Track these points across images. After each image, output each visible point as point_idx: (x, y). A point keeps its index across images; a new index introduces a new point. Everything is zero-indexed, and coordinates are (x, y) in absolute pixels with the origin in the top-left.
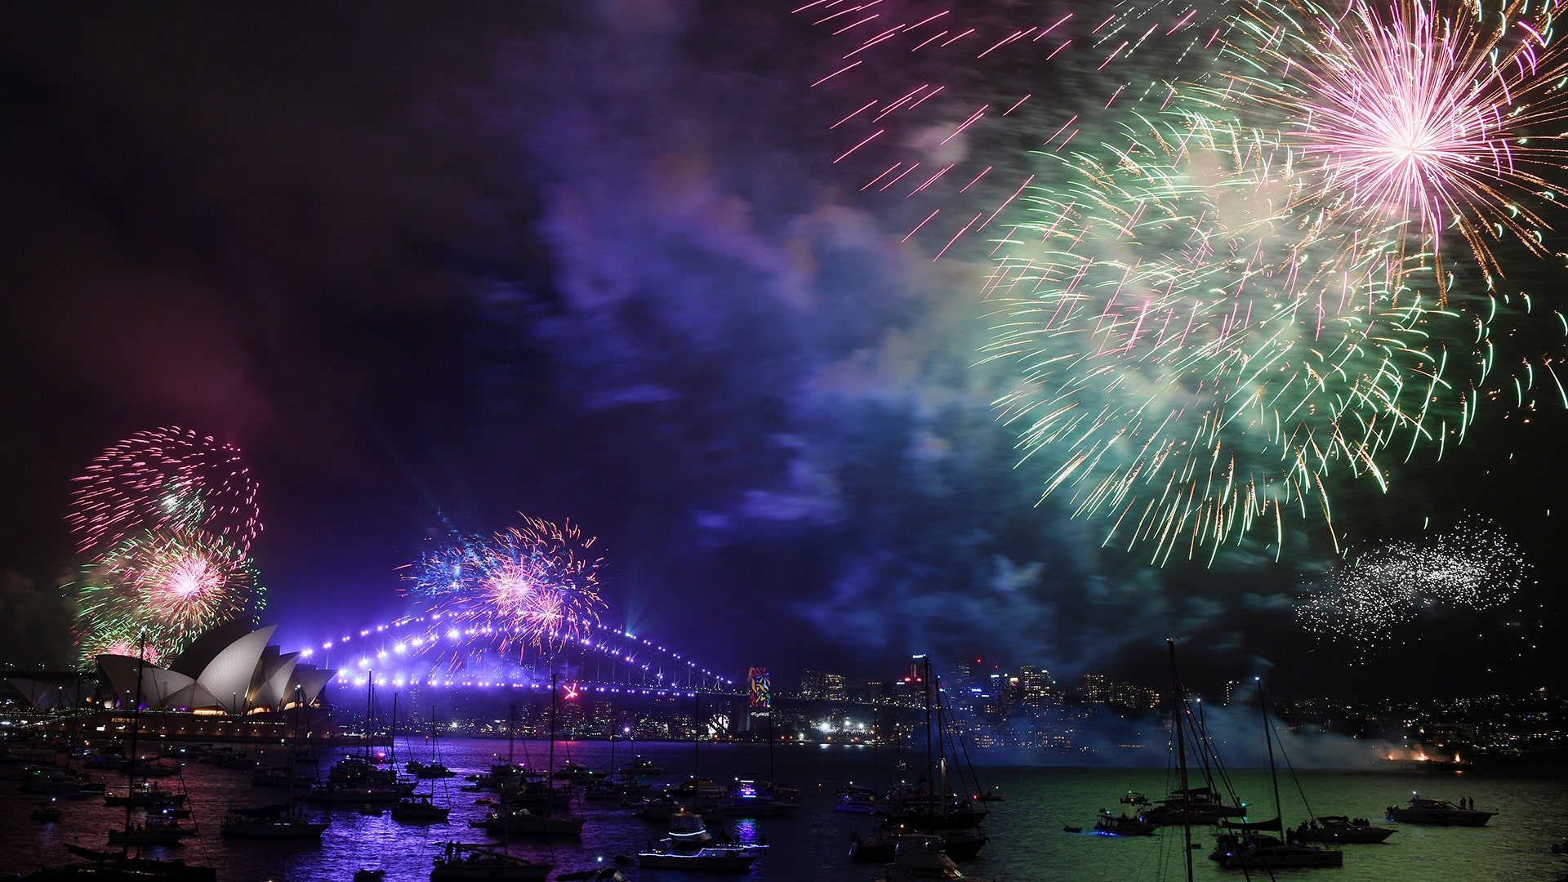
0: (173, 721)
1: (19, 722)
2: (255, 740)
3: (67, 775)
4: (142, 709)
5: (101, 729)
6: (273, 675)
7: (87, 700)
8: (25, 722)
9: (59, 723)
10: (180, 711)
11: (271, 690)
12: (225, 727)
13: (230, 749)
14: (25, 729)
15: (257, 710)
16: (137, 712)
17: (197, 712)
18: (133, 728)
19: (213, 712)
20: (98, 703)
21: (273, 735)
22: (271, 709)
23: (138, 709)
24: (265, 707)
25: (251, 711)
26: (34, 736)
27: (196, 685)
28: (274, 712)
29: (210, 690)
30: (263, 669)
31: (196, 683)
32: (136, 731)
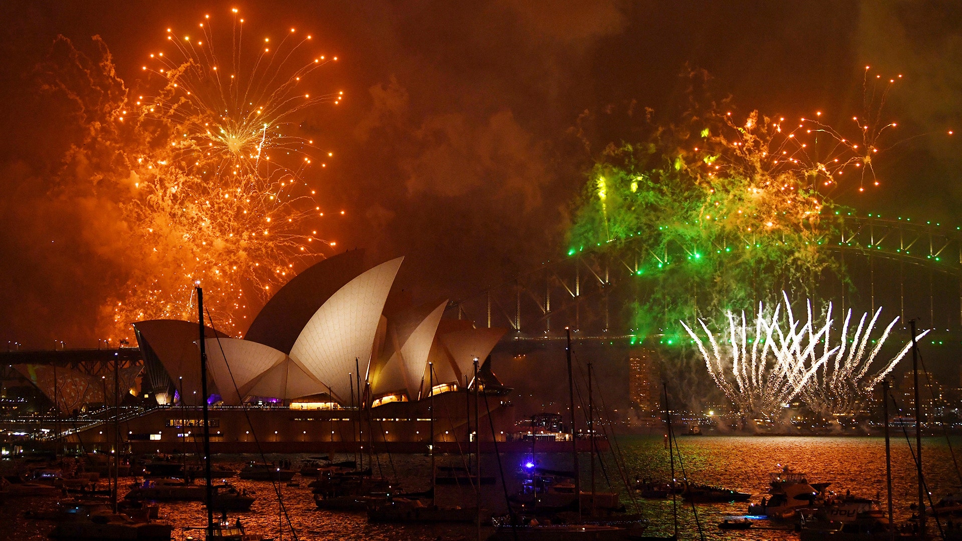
0: (258, 420)
1: (38, 431)
2: (388, 448)
3: (115, 512)
4: (212, 404)
5: (156, 437)
6: (407, 338)
7: (131, 392)
8: (46, 431)
9: (94, 431)
10: (269, 404)
11: (404, 365)
12: (340, 426)
13: (352, 465)
14: (48, 442)
15: (386, 399)
16: (205, 409)
17: (295, 405)
18: (203, 433)
19: (320, 405)
20: (146, 396)
21: (415, 439)
22: (408, 397)
23: (205, 404)
24: (398, 393)
25: (377, 401)
26: (61, 451)
27: (289, 364)
28: (412, 402)
29: (311, 370)
30: (388, 331)
31: (288, 359)
32: (207, 440)
